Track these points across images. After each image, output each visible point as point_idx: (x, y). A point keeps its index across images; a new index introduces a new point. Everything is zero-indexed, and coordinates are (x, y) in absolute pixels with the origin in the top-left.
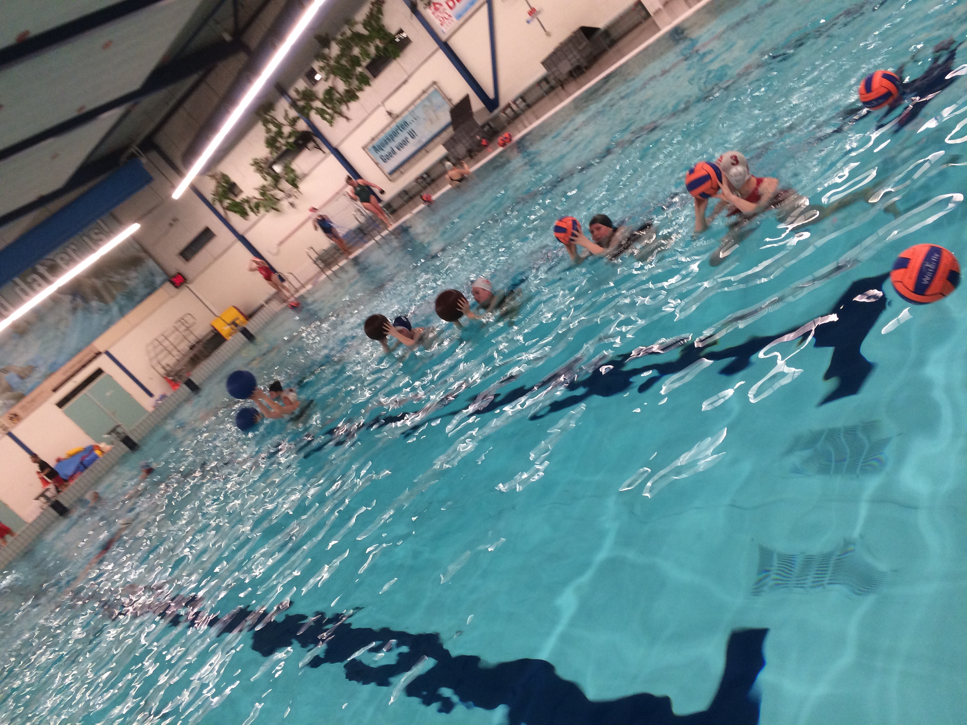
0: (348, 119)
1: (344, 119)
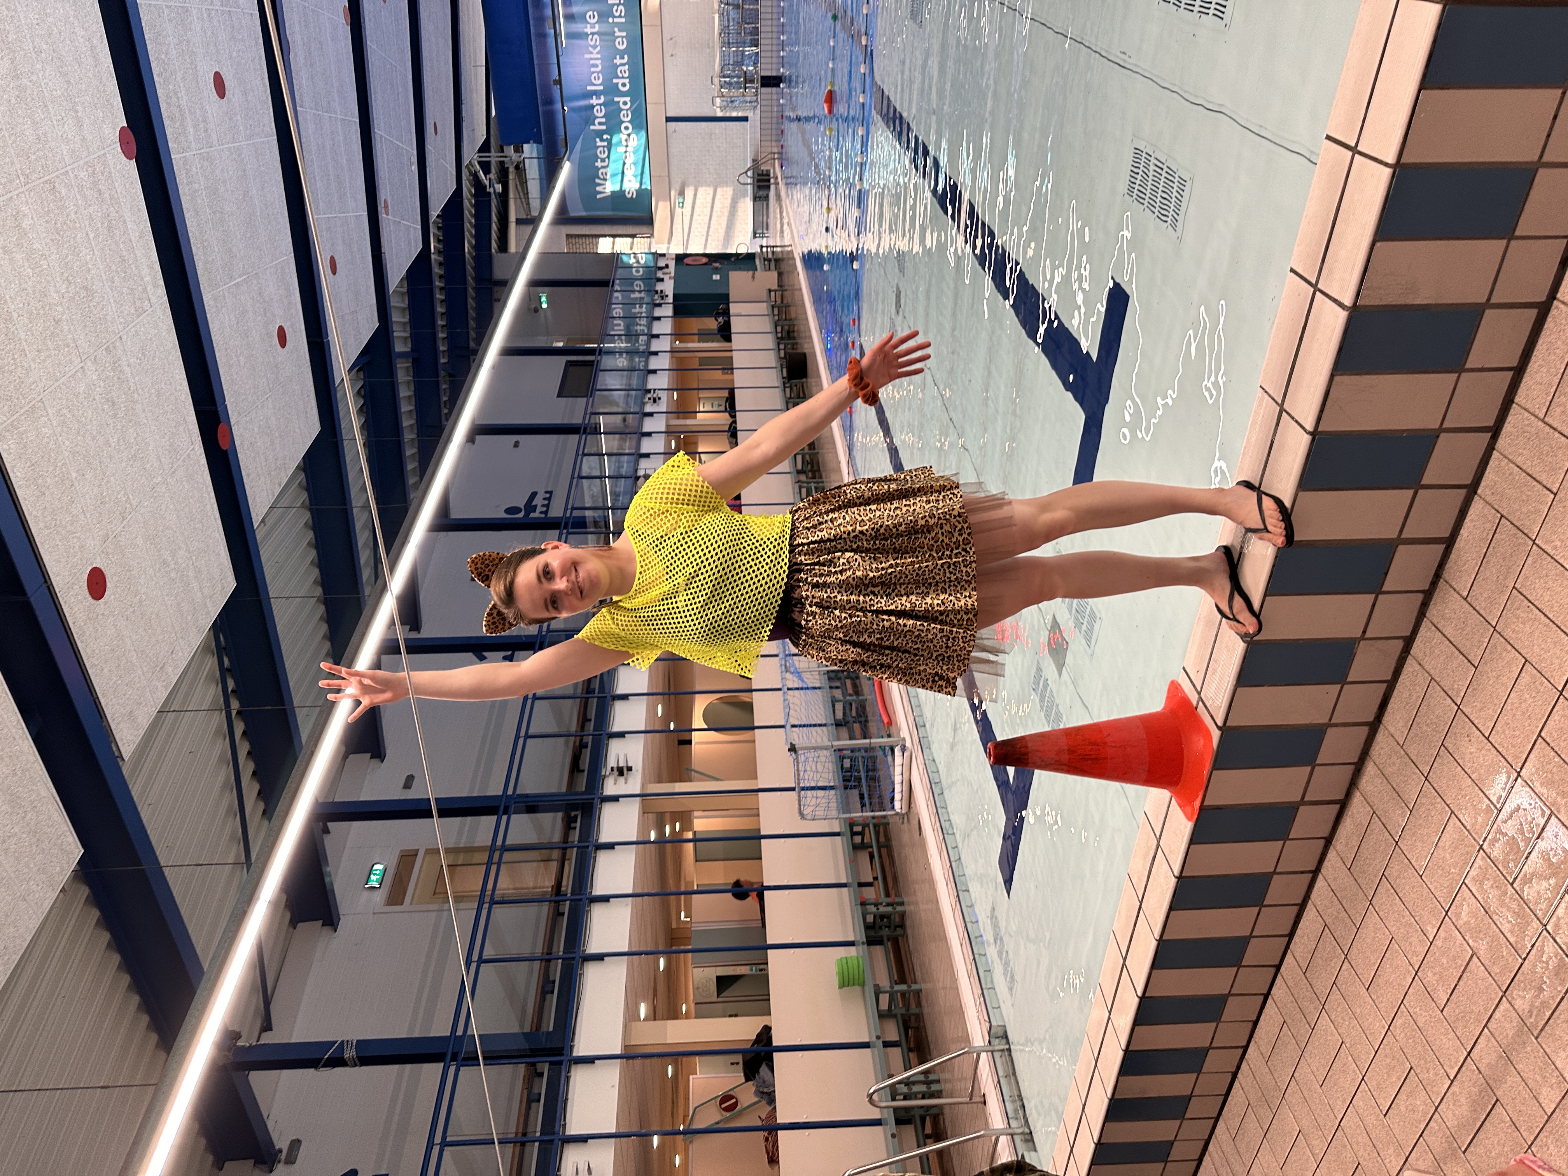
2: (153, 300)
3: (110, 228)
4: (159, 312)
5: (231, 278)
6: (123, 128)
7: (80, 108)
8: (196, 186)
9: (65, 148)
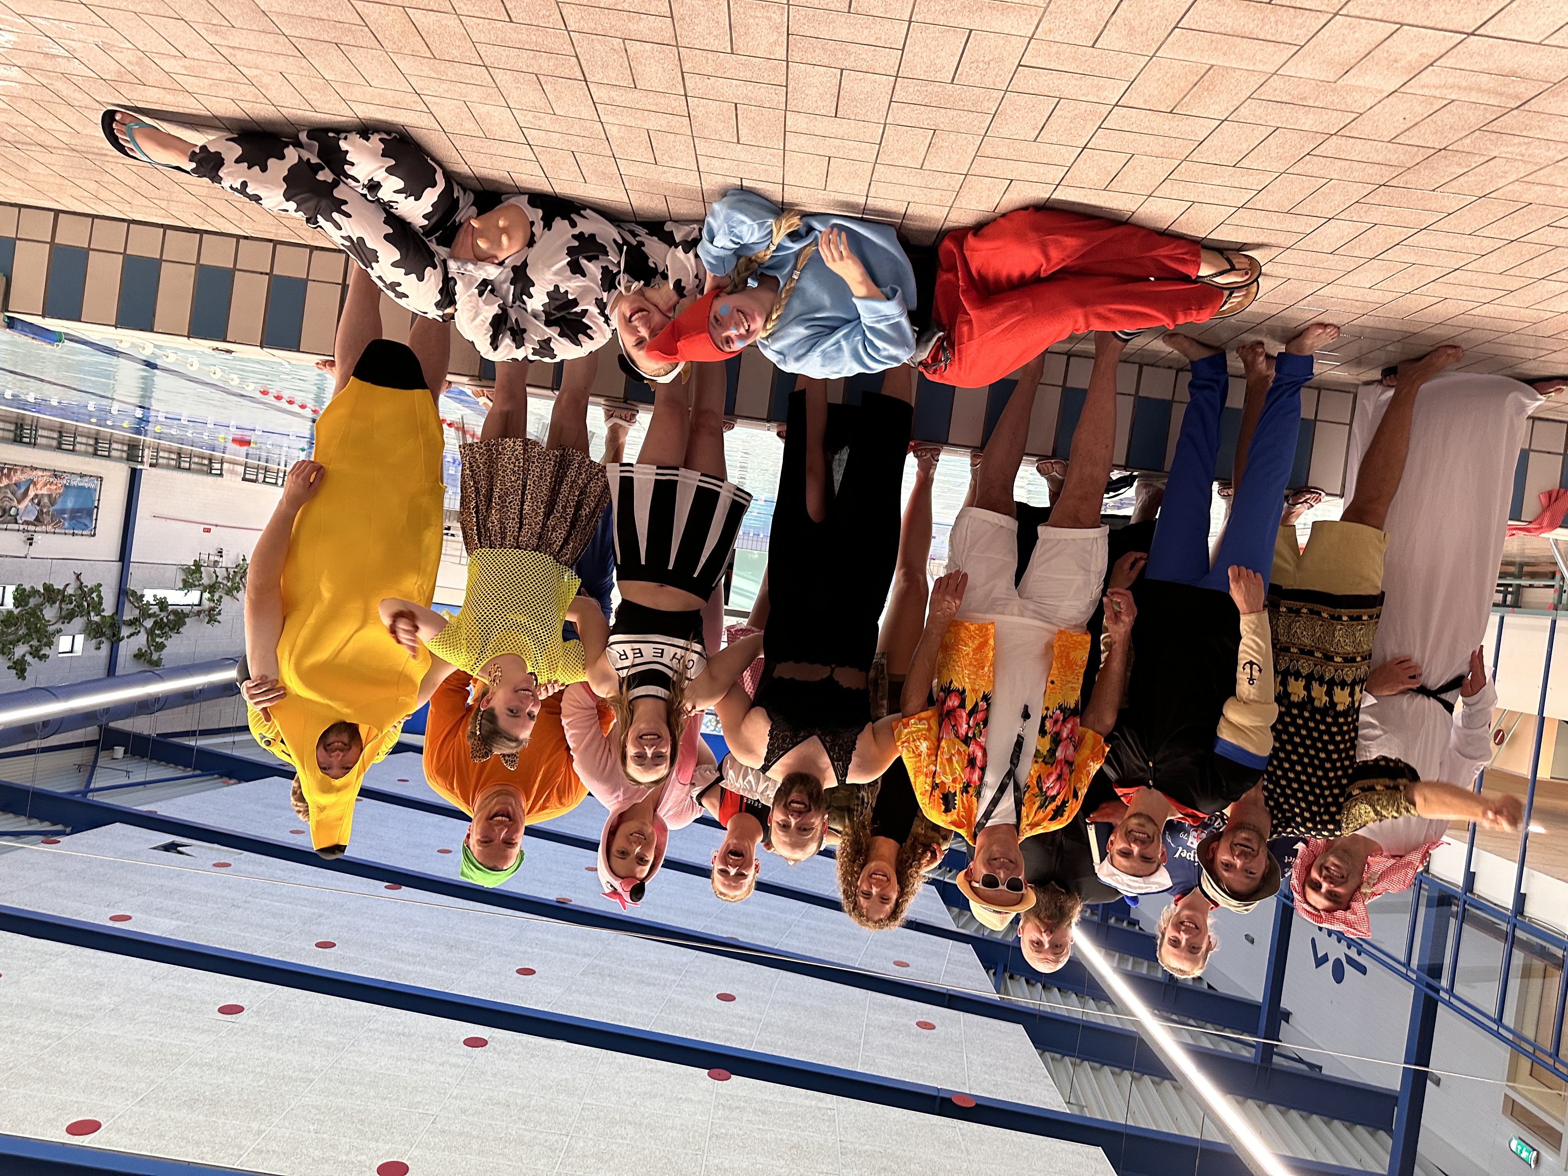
0: (78, 576)
1: (82, 578)
2: (830, 1106)
3: (764, 1112)
4: (841, 1106)
5: (858, 1045)
6: (709, 1075)
7: (681, 1095)
8: (780, 1042)
9: (698, 1117)
